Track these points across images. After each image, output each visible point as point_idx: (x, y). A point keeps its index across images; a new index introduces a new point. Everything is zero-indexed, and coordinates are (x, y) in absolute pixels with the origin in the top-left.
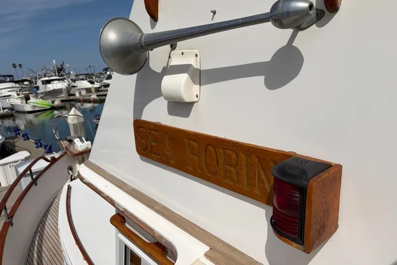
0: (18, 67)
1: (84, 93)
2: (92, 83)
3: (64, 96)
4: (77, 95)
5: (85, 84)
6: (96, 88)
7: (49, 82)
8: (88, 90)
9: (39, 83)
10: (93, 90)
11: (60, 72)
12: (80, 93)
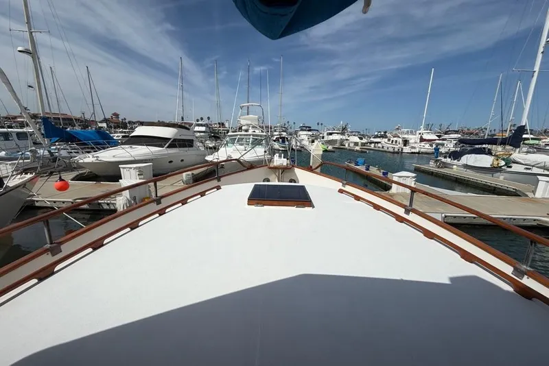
0: (320, 125)
1: (352, 145)
2: (361, 139)
3: (337, 145)
4: (347, 146)
5: (356, 139)
6: (362, 143)
7: (331, 134)
8: (356, 144)
9: (325, 135)
10: (360, 144)
11: (343, 131)
12: (349, 144)
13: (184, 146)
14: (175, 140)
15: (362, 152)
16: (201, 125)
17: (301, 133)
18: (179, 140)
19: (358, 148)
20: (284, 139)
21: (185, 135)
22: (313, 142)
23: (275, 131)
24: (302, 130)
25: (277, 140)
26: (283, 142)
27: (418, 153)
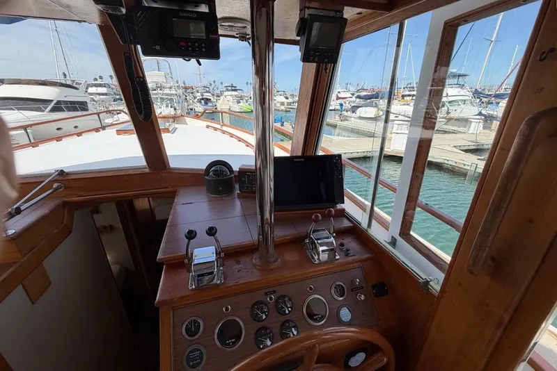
2: (287, 98)
5: (282, 99)
8: (282, 104)
10: (286, 104)
13: (75, 109)
14: (59, 102)
15: (286, 111)
16: (101, 85)
17: (226, 93)
18: (66, 102)
19: (283, 108)
20: (207, 101)
21: (72, 96)
22: (239, 102)
23: (198, 92)
24: (227, 90)
25: (200, 101)
26: (206, 103)
27: (334, 110)
